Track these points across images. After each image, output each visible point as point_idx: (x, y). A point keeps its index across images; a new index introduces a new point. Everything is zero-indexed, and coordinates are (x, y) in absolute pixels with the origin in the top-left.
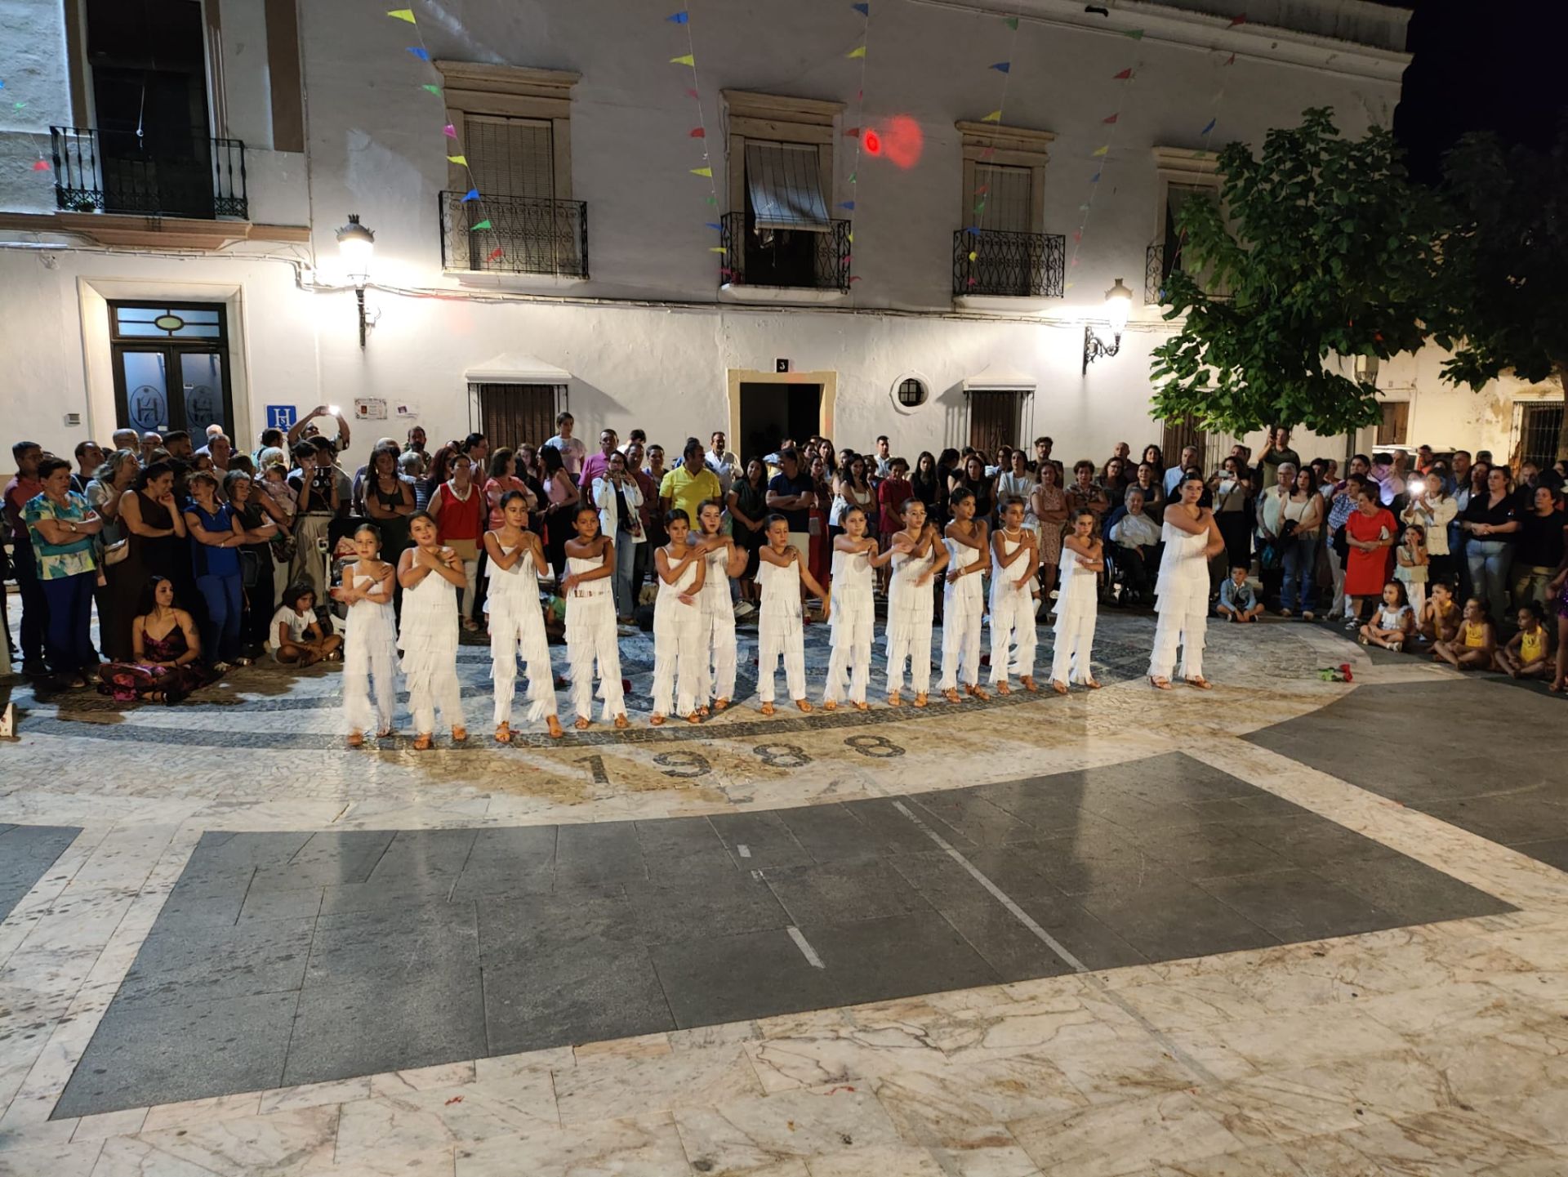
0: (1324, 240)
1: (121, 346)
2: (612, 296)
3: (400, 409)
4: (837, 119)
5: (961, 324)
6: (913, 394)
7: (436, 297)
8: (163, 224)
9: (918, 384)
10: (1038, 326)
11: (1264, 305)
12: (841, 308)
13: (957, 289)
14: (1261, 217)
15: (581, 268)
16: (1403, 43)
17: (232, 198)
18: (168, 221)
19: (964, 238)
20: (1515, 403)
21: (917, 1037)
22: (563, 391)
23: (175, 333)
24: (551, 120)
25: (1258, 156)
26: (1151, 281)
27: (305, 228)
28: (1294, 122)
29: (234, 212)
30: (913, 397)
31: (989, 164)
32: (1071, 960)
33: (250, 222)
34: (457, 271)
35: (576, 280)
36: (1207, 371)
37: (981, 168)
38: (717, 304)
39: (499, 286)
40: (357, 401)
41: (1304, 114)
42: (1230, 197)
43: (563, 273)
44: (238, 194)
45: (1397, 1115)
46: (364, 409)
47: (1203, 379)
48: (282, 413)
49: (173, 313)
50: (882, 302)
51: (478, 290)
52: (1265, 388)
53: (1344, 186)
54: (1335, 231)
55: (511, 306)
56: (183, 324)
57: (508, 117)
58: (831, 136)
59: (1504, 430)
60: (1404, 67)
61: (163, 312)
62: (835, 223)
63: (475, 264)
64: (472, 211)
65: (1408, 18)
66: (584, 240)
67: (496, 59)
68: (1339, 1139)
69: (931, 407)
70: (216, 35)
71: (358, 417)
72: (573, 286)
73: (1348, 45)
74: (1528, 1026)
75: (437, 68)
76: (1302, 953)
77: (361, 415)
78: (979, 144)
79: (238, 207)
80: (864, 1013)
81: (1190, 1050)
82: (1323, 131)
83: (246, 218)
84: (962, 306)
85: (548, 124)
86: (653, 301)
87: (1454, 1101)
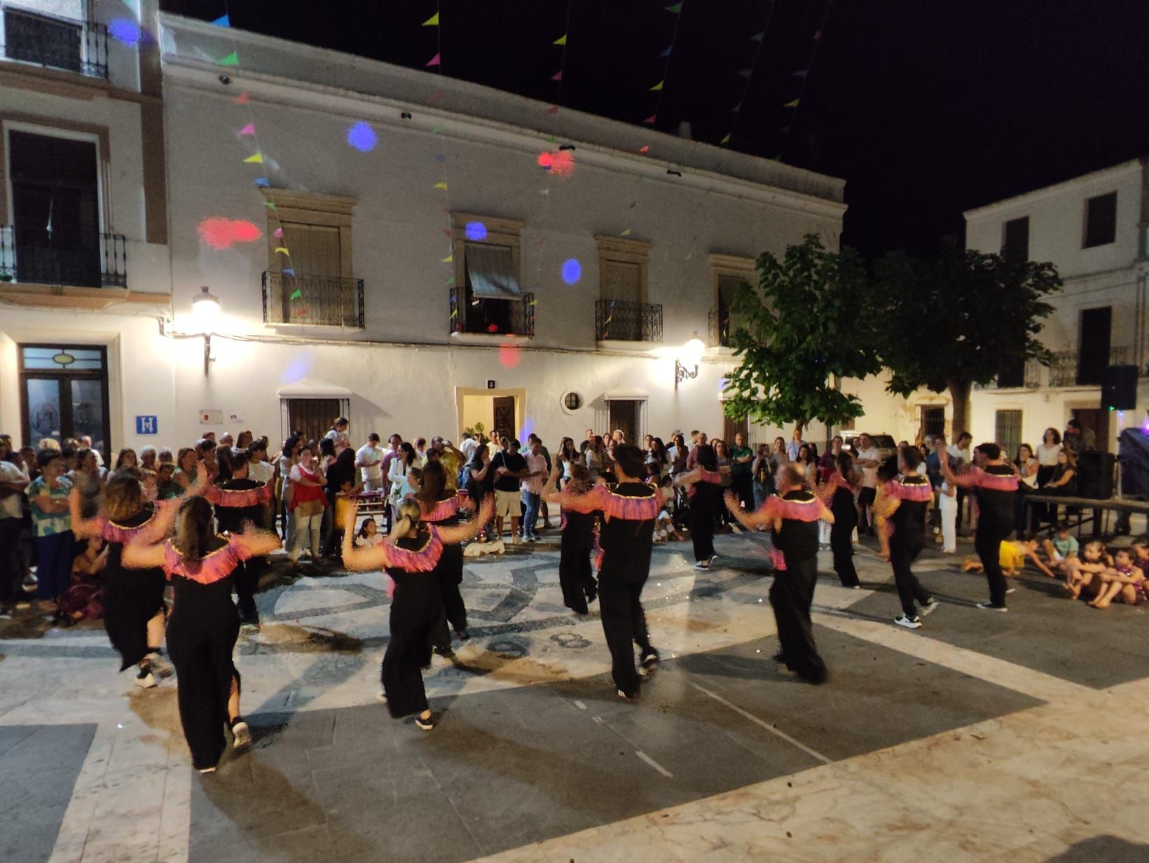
0: (821, 311)
1: (26, 375)
2: (380, 340)
3: (232, 417)
4: (522, 231)
5: (601, 358)
6: (574, 402)
7: (259, 341)
8: (64, 291)
9: (576, 396)
10: (648, 360)
11: (789, 349)
12: (527, 348)
13: (599, 336)
14: (786, 297)
15: (360, 322)
16: (842, 200)
17: (116, 274)
18: (68, 288)
19: (603, 306)
20: (917, 405)
21: (754, 814)
22: (346, 403)
23: (68, 367)
24: (338, 227)
25: (781, 260)
26: (712, 333)
27: (167, 295)
28: (799, 241)
29: (117, 284)
30: (574, 404)
31: (615, 261)
32: (820, 757)
33: (128, 290)
34: (275, 324)
35: (356, 330)
36: (756, 388)
37: (610, 263)
38: (449, 345)
39: (302, 333)
40: (201, 412)
41: (805, 237)
42: (764, 284)
43: (346, 325)
44: (120, 271)
45: (1053, 831)
46: (206, 417)
47: (754, 392)
48: (147, 421)
49: (67, 352)
50: (552, 344)
51: (288, 336)
52: (794, 398)
53: (832, 278)
54: (829, 305)
55: (311, 346)
56: (74, 360)
57: (309, 225)
58: (519, 242)
59: (911, 421)
60: (843, 211)
61: (59, 351)
62: (523, 295)
63: (286, 318)
64: (286, 284)
65: (844, 185)
66: (361, 303)
67: (302, 188)
68: (1029, 849)
69: (585, 409)
70: (106, 167)
71: (202, 423)
72: (355, 333)
73: (813, 198)
74: (1092, 771)
75: (263, 193)
76: (947, 738)
77: (204, 421)
78: (608, 249)
79: (119, 280)
80: (713, 802)
81: (917, 804)
82: (816, 247)
83: (125, 286)
84: (602, 347)
85: (336, 230)
86: (407, 343)
87: (1078, 819)
